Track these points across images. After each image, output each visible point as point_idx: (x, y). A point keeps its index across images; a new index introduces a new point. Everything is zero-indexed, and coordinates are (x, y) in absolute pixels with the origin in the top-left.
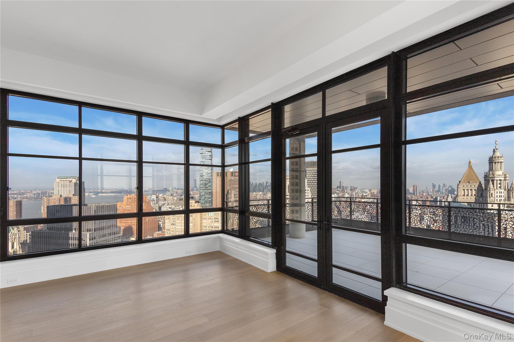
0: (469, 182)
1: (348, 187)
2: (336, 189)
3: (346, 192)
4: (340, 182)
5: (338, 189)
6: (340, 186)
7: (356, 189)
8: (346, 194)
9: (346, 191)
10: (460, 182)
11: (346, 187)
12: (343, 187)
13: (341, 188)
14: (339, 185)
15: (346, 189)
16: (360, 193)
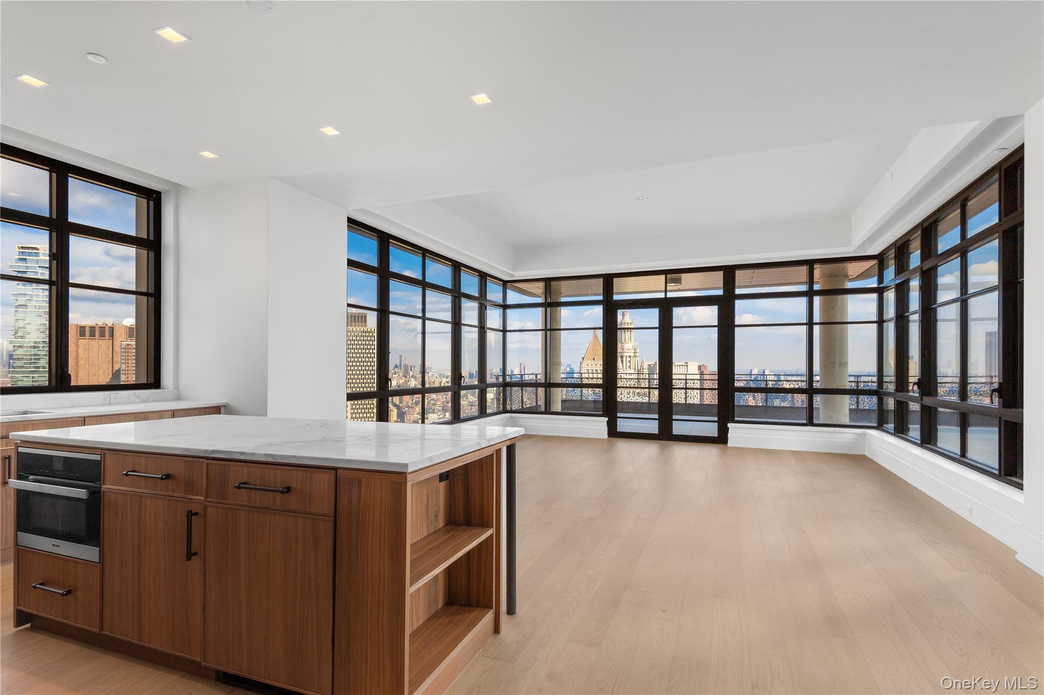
0: (594, 359)
1: (414, 366)
2: (393, 370)
3: (411, 376)
4: (401, 356)
5: (396, 370)
6: (401, 364)
7: (430, 371)
8: (412, 379)
9: (411, 373)
10: (583, 358)
11: (411, 367)
12: (406, 366)
13: (402, 368)
14: (398, 364)
15: (411, 370)
16: (437, 378)
